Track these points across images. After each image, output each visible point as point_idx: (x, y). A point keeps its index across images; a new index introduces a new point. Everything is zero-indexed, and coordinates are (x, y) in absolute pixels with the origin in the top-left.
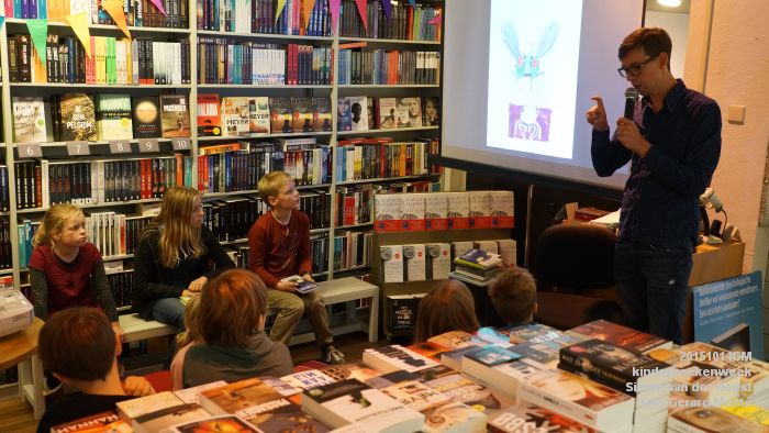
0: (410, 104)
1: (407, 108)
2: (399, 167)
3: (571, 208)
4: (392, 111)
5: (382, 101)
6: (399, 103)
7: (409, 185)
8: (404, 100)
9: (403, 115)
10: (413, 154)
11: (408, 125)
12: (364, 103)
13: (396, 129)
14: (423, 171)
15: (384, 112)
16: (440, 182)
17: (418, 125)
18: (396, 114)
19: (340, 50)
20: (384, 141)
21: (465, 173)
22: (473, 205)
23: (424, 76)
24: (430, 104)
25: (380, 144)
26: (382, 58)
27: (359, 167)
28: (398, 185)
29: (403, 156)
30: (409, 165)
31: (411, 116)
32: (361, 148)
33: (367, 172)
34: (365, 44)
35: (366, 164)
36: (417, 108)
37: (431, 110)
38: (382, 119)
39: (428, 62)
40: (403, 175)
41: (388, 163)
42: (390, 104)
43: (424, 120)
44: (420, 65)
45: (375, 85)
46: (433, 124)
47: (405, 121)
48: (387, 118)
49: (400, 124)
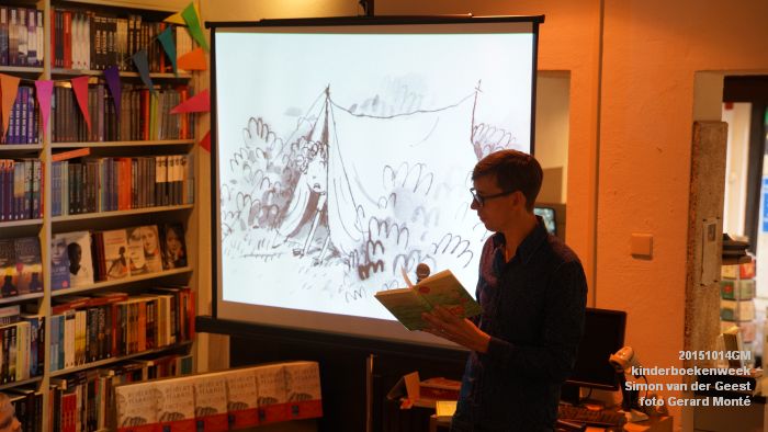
0: (144, 237)
1: (141, 243)
2: (136, 337)
3: (411, 380)
4: (122, 250)
5: (108, 236)
6: (130, 236)
7: (151, 363)
8: (137, 232)
9: (136, 256)
10: (155, 315)
11: (145, 269)
12: (85, 241)
13: (129, 278)
14: (170, 339)
15: (111, 254)
16: (192, 354)
17: (157, 270)
18: (127, 254)
19: (54, 164)
20: (116, 299)
21: (228, 338)
22: (262, 387)
23: (167, 193)
24: (171, 233)
25: (110, 305)
26: (109, 172)
27: (82, 344)
28: (136, 366)
29: (142, 320)
30: (151, 332)
31: (148, 256)
32: (84, 313)
33: (94, 352)
34: (87, 152)
35: (92, 338)
36: (153, 241)
37: (172, 243)
38: (109, 265)
39: (171, 171)
40: (142, 349)
41: (122, 333)
42: (119, 240)
43: (165, 260)
44: (160, 179)
45: (101, 214)
46: (177, 265)
47: (139, 265)
48: (115, 262)
49: (134, 269)
